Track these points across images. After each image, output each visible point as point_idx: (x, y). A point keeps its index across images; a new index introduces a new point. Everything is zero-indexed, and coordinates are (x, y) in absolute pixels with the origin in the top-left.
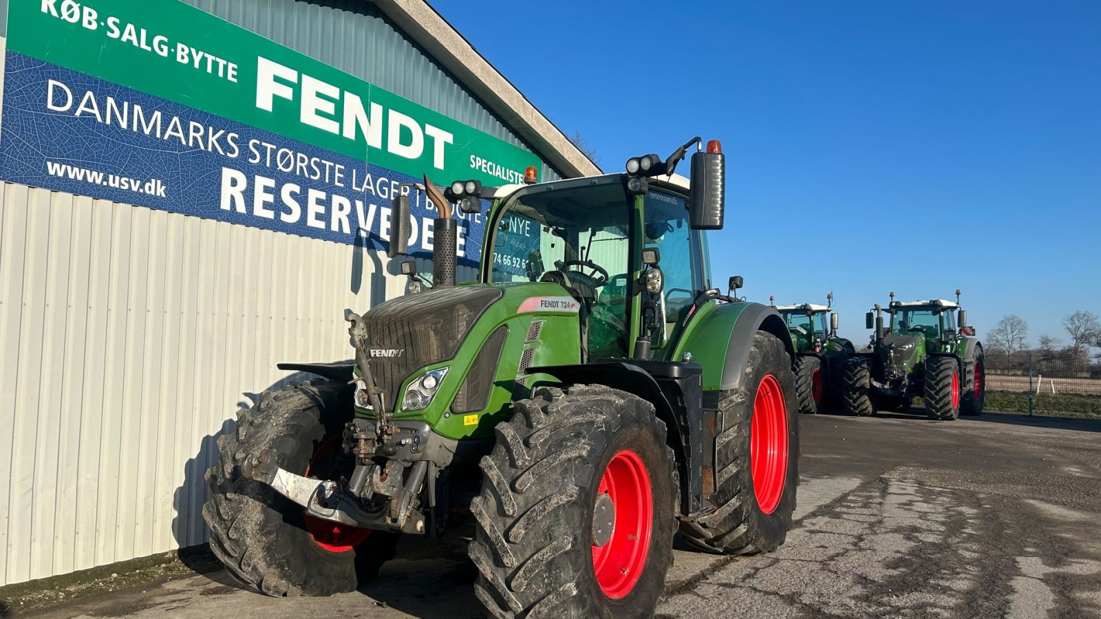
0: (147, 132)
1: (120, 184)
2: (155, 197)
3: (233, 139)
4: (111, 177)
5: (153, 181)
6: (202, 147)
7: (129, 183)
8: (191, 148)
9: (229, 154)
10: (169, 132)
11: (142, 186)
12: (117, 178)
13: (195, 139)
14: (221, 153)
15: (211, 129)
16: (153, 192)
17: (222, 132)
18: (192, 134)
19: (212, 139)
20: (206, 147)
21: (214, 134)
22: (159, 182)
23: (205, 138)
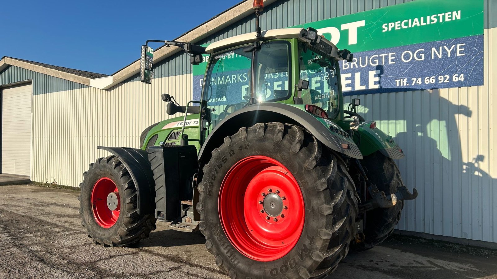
0: (221, 83)
1: (216, 100)
2: (224, 102)
3: (245, 75)
4: (213, 99)
5: (223, 97)
6: (236, 82)
7: (217, 99)
8: (233, 83)
9: (244, 81)
10: (227, 81)
11: (221, 100)
12: (215, 99)
13: (234, 80)
14: (242, 81)
15: (238, 75)
16: (223, 101)
17: (241, 74)
18: (233, 79)
19: (238, 78)
20: (237, 81)
21: (239, 76)
22: (225, 97)
23: (236, 79)
